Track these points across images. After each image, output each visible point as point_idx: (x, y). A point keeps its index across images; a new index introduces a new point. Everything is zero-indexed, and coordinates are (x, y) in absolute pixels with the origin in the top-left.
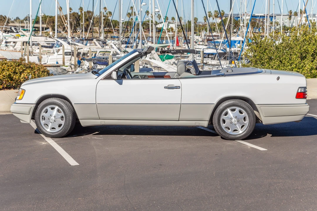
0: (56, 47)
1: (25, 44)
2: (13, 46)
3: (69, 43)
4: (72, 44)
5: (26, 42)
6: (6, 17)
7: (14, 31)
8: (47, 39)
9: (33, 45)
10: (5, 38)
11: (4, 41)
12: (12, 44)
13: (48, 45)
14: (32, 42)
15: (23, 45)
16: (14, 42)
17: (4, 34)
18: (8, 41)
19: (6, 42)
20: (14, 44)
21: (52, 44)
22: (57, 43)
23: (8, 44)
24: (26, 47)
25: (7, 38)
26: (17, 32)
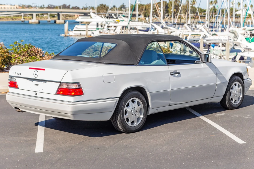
0: (151, 31)
1: (124, 28)
2: (114, 30)
3: (162, 27)
4: (165, 28)
5: (126, 27)
6: (106, 5)
7: (114, 17)
8: (142, 24)
9: (131, 29)
10: (107, 23)
11: (107, 25)
12: (113, 28)
13: (144, 29)
14: (130, 26)
15: (123, 29)
16: (115, 27)
17: (107, 20)
18: (110, 25)
19: (108, 27)
20: (114, 28)
21: (147, 28)
22: (152, 27)
23: (109, 28)
24: (125, 30)
25: (108, 23)
26: (117, 18)
